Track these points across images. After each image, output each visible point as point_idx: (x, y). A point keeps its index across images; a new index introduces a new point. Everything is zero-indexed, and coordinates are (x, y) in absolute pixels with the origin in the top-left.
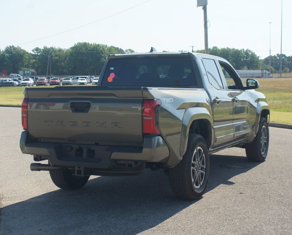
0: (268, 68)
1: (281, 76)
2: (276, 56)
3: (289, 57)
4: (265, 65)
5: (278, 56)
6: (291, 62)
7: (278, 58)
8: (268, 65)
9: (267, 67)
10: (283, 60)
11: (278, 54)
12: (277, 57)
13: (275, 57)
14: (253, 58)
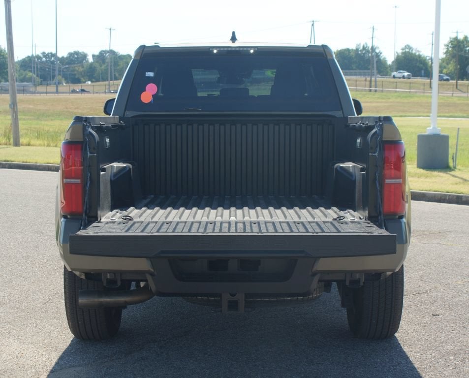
0: (27, 76)
1: (57, 89)
2: (41, 55)
3: (63, 57)
4: (22, 71)
5: (44, 56)
6: (67, 66)
7: (44, 59)
8: (27, 72)
9: (26, 74)
10: (53, 63)
11: (44, 53)
12: (42, 59)
13: (38, 57)
14: (4, 58)
